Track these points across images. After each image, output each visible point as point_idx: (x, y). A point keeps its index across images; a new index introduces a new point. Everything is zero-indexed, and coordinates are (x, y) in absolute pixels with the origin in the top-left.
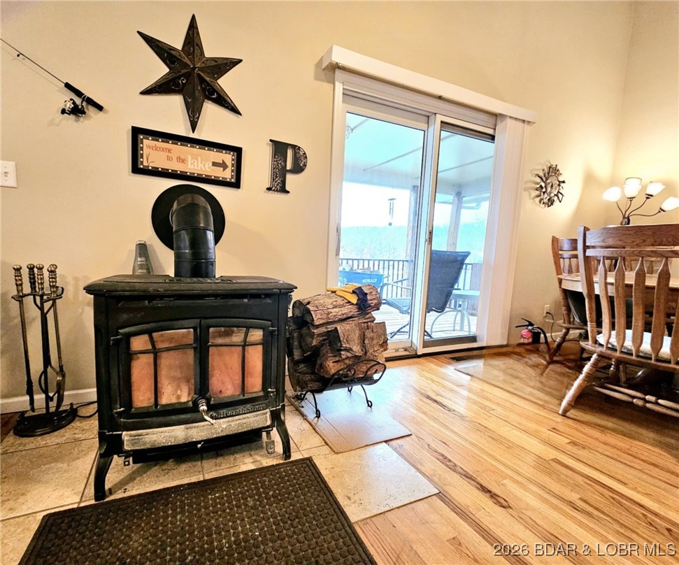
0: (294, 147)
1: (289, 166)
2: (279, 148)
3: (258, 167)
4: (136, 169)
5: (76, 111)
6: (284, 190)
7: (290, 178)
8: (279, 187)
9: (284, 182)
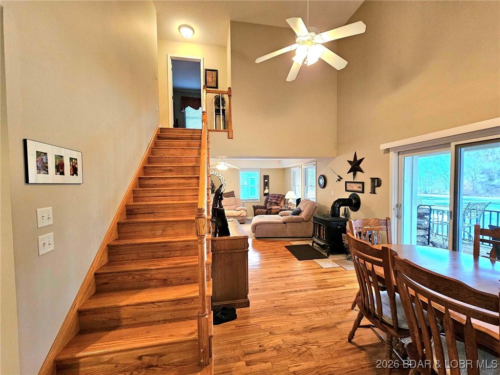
0: (378, 179)
1: (376, 185)
2: (373, 180)
3: (368, 188)
4: (346, 190)
5: (339, 180)
6: (374, 193)
7: (377, 189)
8: (373, 192)
9: (374, 190)
